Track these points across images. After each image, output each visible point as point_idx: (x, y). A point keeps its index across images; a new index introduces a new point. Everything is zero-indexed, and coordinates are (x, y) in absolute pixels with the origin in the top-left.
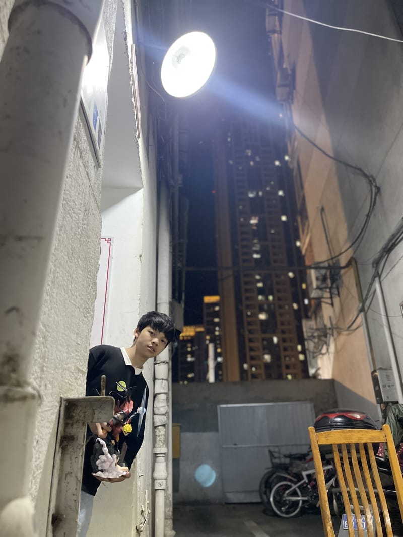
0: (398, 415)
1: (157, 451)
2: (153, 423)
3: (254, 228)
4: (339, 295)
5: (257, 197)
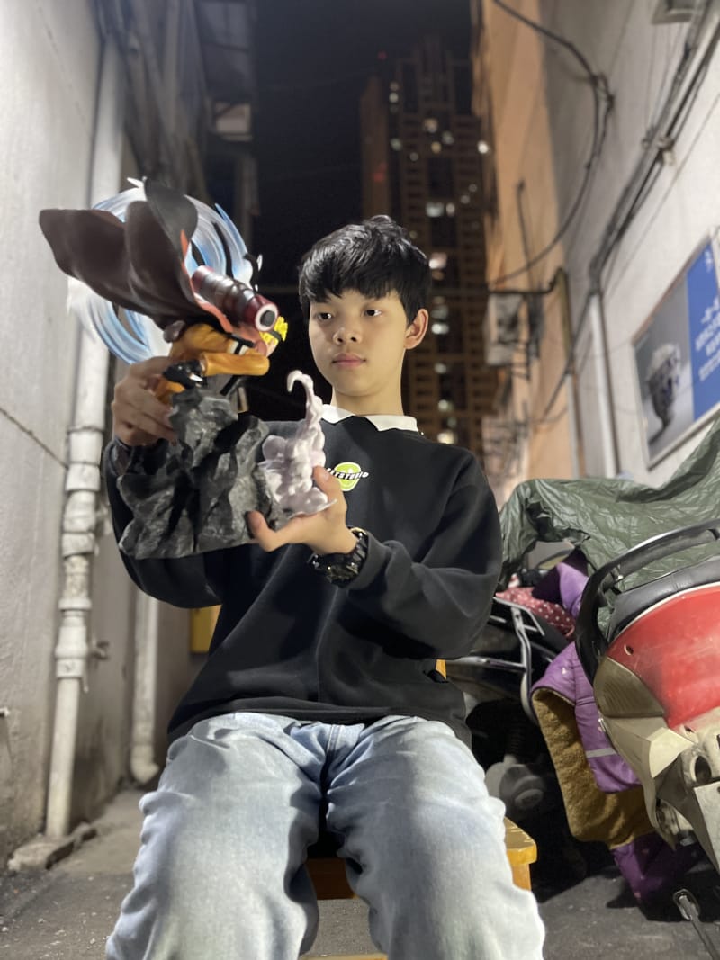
0: (527, 500)
1: (65, 604)
2: (60, 549)
3: (438, 276)
4: (538, 355)
5: (444, 216)
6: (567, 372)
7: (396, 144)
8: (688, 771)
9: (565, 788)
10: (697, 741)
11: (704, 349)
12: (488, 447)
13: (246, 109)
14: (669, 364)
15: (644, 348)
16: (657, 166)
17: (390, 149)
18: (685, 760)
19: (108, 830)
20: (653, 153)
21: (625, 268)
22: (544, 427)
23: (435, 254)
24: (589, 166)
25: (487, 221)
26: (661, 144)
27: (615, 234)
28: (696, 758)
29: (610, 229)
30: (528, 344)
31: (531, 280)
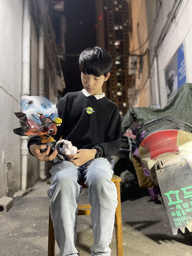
0: (131, 112)
1: (23, 137)
3: (117, 48)
4: (142, 72)
5: (119, 30)
6: (148, 77)
7: (106, 8)
8: (156, 168)
9: (138, 177)
10: (157, 162)
11: (180, 73)
12: (129, 97)
13: (63, 2)
14: (172, 76)
15: (167, 72)
16: (171, 23)
17: (104, 9)
18: (155, 166)
19: (36, 189)
20: (170, 19)
21: (163, 50)
22: (143, 91)
23: (116, 41)
24: (155, 21)
25: (129, 33)
26: (172, 17)
27: (161, 40)
28: (157, 165)
29: (160, 39)
30: (139, 69)
31: (140, 52)
